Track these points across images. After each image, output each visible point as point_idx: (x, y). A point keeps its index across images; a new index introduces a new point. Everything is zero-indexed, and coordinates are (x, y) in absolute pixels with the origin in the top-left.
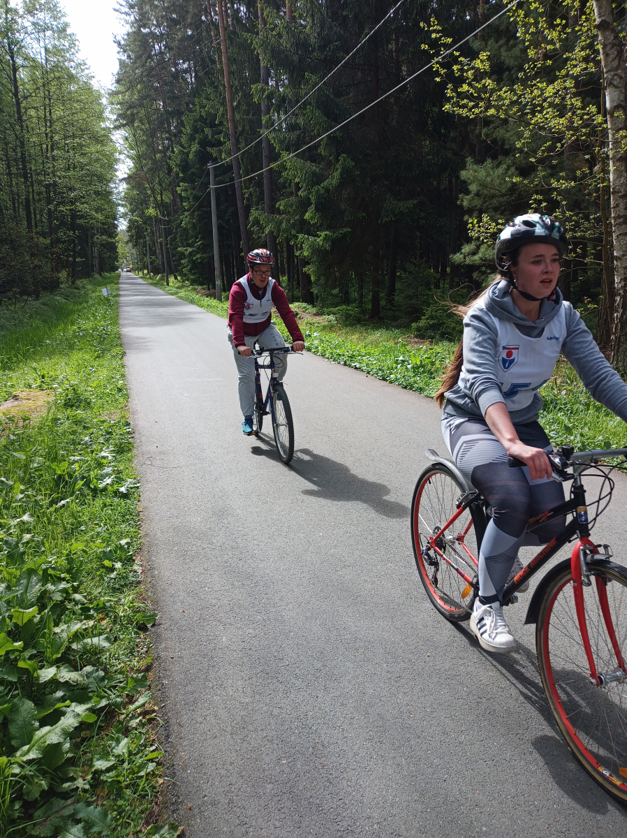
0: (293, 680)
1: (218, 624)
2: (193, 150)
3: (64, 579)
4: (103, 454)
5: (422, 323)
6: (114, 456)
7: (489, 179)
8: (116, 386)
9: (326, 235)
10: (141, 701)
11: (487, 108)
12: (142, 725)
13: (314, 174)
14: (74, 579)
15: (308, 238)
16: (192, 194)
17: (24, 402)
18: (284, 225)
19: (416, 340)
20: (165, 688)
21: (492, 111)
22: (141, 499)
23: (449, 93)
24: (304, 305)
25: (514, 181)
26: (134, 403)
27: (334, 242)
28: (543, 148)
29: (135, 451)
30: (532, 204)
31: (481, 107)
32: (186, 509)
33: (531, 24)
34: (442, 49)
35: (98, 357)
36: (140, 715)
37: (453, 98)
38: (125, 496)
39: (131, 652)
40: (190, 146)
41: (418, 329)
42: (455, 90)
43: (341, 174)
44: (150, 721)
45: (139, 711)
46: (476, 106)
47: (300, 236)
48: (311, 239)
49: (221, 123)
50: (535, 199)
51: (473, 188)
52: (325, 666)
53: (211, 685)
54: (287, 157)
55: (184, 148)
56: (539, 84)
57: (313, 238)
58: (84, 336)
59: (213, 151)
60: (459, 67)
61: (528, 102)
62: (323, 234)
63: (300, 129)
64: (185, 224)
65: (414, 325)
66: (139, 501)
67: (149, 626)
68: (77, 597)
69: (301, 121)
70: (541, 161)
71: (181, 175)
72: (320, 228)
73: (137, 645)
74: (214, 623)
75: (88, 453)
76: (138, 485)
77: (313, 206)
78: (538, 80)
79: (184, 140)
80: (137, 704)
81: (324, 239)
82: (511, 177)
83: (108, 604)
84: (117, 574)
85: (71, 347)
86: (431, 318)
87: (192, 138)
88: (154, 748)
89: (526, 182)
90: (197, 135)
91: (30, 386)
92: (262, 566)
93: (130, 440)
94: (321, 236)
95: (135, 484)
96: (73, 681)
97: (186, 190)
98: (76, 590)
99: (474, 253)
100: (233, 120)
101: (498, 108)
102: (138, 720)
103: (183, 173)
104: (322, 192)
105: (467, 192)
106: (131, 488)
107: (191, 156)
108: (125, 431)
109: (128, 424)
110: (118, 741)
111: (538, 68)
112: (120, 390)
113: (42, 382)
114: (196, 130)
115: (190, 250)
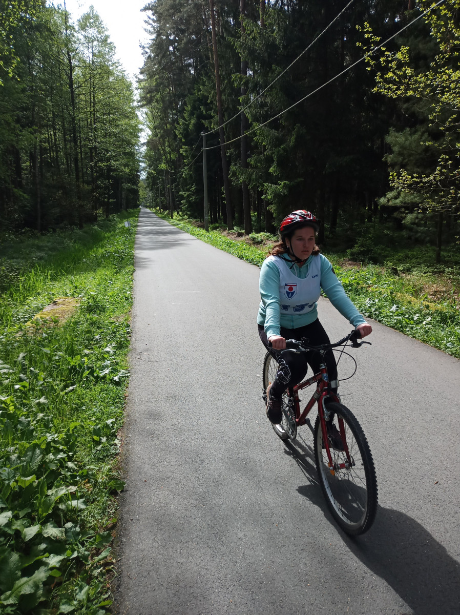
0: (220, 546)
1: (170, 493)
2: (193, 122)
3: (62, 451)
4: (107, 349)
5: (356, 249)
6: (113, 351)
7: (407, 143)
8: (125, 296)
9: (285, 183)
10: (104, 554)
11: (407, 89)
12: (102, 574)
13: (277, 138)
14: (70, 450)
15: (271, 186)
16: (190, 153)
17: (60, 306)
18: (254, 176)
19: (350, 262)
20: (123, 545)
21: (410, 93)
22: (129, 386)
23: (378, 79)
24: (267, 235)
25: (427, 144)
26: (136, 309)
27: (290, 188)
28: (450, 120)
29: (130, 347)
30: (440, 162)
31: (402, 90)
32: (160, 396)
33: (442, 25)
34: (372, 45)
35: (116, 273)
36: (101, 566)
37: (380, 82)
38: (118, 384)
39: (103, 512)
40: (190, 120)
41: (352, 254)
42: (381, 77)
43: (296, 139)
44: (109, 571)
45: (102, 562)
46: (398, 89)
47: (266, 184)
48: (274, 186)
49: (212, 102)
50: (443, 158)
51: (396, 149)
52: (246, 536)
53: (157, 546)
54: (257, 126)
55: (186, 121)
56: (447, 71)
57: (275, 186)
58: (108, 257)
59: (205, 123)
60: (385, 58)
61: (438, 85)
62: (283, 183)
63: (267, 106)
64: (185, 175)
65: (348, 251)
66: (127, 388)
67: (119, 491)
68: (70, 464)
69: (268, 100)
70: (448, 129)
71: (183, 140)
72: (281, 179)
73: (108, 507)
74: (167, 493)
75: (97, 347)
76: (128, 374)
77: (275, 163)
78: (446, 67)
79: (186, 115)
80: (100, 557)
81: (284, 186)
82: (424, 142)
83: (90, 473)
84: (102, 447)
85: (99, 265)
86: (362, 246)
87: (192, 114)
88: (106, 596)
89: (436, 145)
90: (195, 112)
91: (66, 294)
92: (209, 446)
93: (129, 338)
94: (281, 184)
95: (126, 373)
96: (54, 537)
97: (186, 151)
98: (70, 459)
99: (396, 198)
100: (221, 101)
101: (415, 90)
102: (99, 571)
103: (185, 139)
104: (281, 152)
105: (391, 152)
106: (123, 377)
107: (191, 127)
108: (125, 331)
109: (128, 326)
110: (81, 588)
111: (446, 59)
112: (127, 299)
113: (75, 292)
114: (194, 108)
115: (187, 193)
